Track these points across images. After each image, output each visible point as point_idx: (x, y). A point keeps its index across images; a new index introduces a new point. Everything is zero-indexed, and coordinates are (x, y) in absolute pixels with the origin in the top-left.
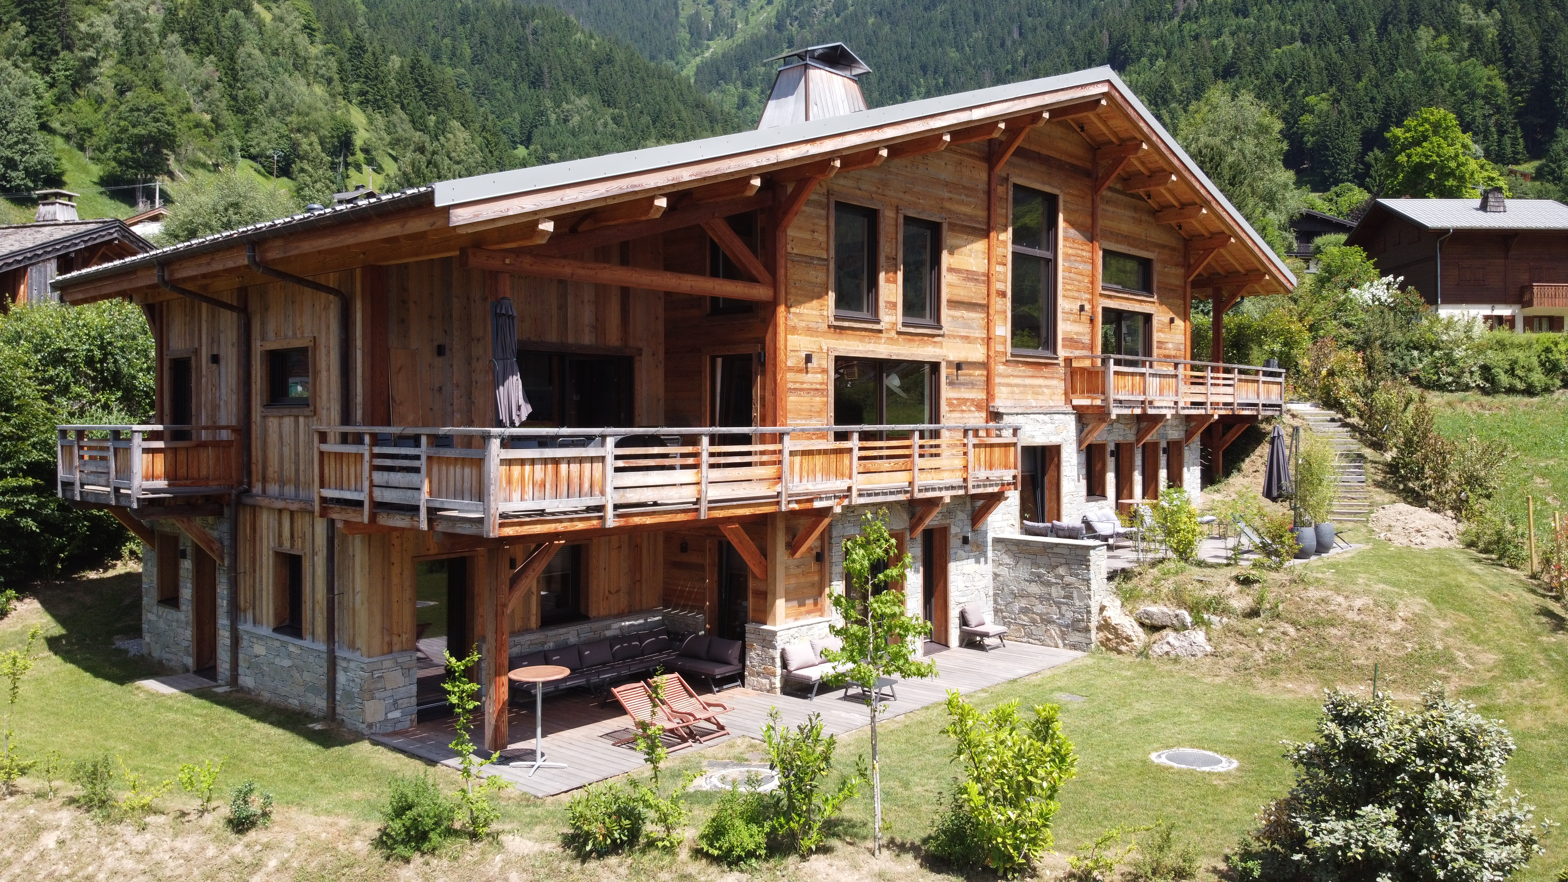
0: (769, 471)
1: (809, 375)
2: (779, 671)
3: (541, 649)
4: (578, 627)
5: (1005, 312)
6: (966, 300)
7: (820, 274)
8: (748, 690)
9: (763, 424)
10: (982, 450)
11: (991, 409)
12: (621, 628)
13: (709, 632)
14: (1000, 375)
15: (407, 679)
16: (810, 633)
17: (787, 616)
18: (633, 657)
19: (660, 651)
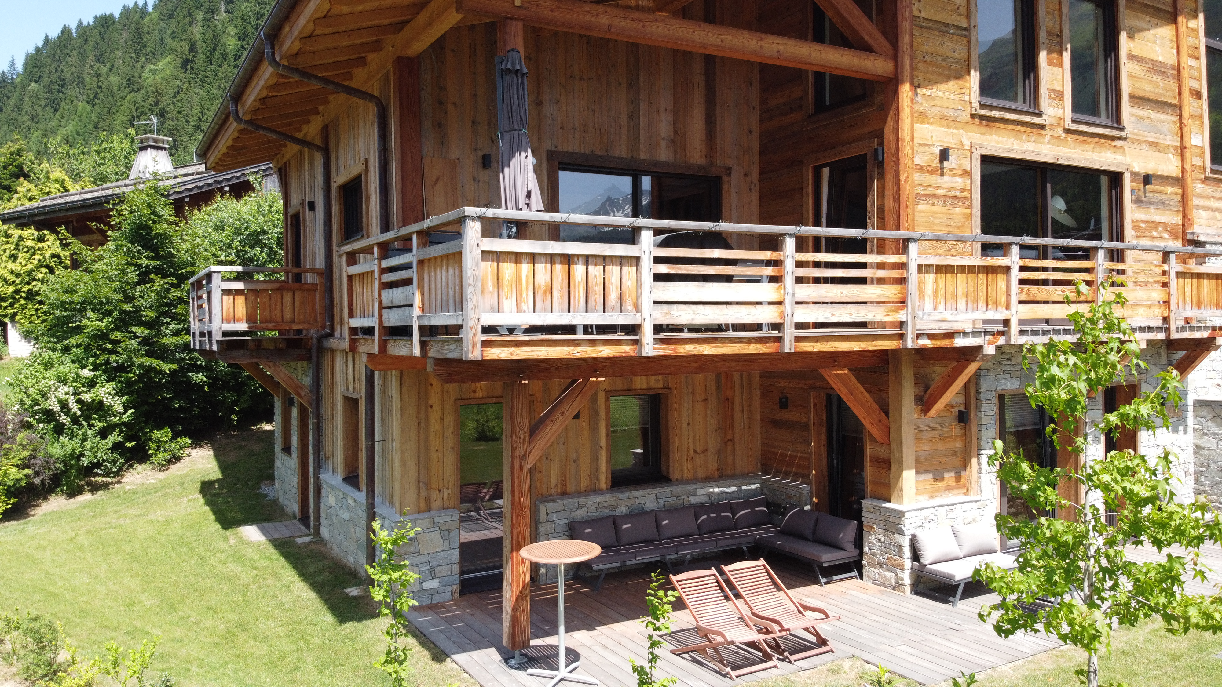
0: (889, 292)
1: (946, 178)
2: (908, 563)
3: (611, 513)
4: (656, 490)
5: (1201, 117)
6: (1153, 97)
7: (958, 47)
8: (866, 583)
9: (882, 227)
10: (1188, 281)
11: (1190, 237)
12: (709, 495)
13: (817, 507)
14: (1198, 196)
15: (447, 543)
16: (951, 515)
17: (919, 492)
18: (723, 530)
19: (757, 525)
